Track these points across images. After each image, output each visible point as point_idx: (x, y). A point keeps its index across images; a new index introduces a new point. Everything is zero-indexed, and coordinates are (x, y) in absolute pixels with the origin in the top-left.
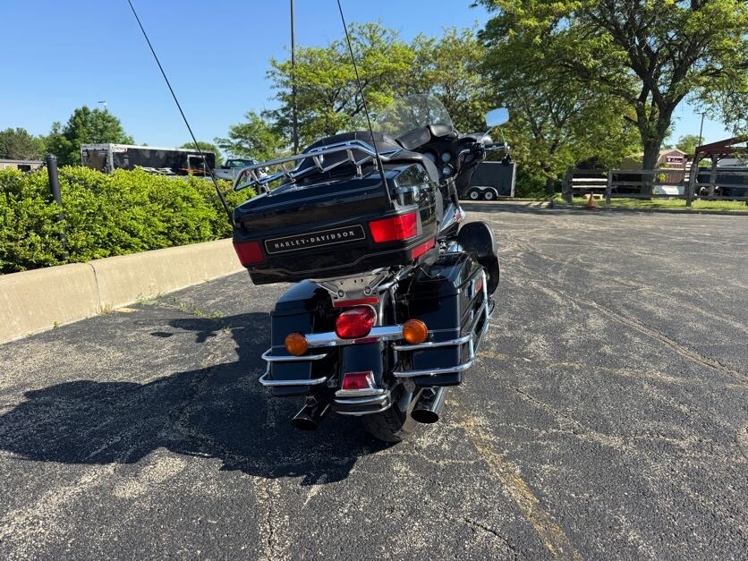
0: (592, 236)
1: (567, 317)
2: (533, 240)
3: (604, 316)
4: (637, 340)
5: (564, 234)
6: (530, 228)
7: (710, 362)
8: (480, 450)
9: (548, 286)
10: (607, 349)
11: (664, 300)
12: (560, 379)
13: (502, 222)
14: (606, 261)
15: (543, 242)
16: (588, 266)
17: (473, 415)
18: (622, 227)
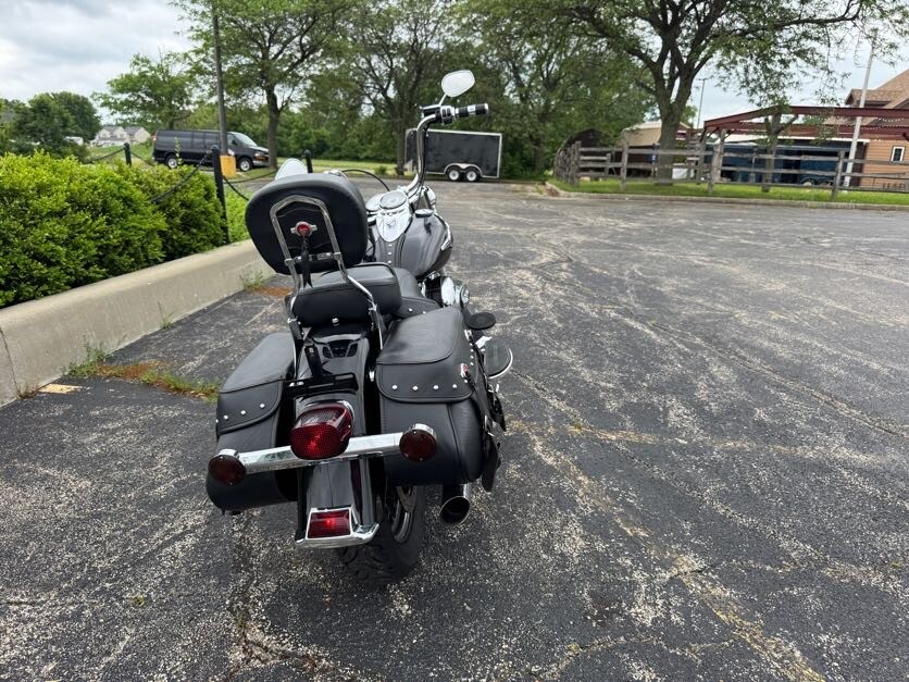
0: (629, 236)
1: (682, 364)
2: (567, 244)
3: (722, 360)
4: (785, 397)
5: (597, 235)
8: (723, 617)
9: (627, 313)
11: (773, 331)
13: (513, 217)
15: (579, 246)
16: (654, 282)
17: (678, 552)
18: (654, 223)
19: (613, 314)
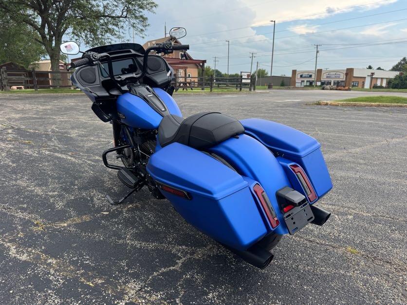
19: (47, 153)
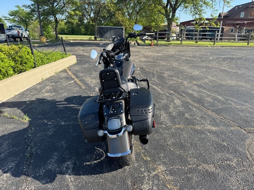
0: (157, 58)
1: (167, 100)
2: (140, 61)
3: (178, 98)
4: (194, 109)
5: (148, 58)
6: (137, 55)
7: (221, 117)
8: (169, 186)
9: (154, 84)
10: (187, 115)
11: (194, 88)
12: (180, 135)
14: (167, 70)
15: (143, 62)
16: (162, 73)
17: (158, 165)
